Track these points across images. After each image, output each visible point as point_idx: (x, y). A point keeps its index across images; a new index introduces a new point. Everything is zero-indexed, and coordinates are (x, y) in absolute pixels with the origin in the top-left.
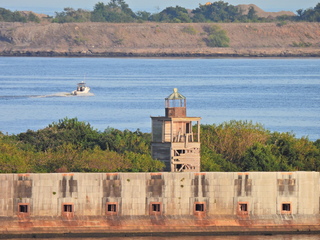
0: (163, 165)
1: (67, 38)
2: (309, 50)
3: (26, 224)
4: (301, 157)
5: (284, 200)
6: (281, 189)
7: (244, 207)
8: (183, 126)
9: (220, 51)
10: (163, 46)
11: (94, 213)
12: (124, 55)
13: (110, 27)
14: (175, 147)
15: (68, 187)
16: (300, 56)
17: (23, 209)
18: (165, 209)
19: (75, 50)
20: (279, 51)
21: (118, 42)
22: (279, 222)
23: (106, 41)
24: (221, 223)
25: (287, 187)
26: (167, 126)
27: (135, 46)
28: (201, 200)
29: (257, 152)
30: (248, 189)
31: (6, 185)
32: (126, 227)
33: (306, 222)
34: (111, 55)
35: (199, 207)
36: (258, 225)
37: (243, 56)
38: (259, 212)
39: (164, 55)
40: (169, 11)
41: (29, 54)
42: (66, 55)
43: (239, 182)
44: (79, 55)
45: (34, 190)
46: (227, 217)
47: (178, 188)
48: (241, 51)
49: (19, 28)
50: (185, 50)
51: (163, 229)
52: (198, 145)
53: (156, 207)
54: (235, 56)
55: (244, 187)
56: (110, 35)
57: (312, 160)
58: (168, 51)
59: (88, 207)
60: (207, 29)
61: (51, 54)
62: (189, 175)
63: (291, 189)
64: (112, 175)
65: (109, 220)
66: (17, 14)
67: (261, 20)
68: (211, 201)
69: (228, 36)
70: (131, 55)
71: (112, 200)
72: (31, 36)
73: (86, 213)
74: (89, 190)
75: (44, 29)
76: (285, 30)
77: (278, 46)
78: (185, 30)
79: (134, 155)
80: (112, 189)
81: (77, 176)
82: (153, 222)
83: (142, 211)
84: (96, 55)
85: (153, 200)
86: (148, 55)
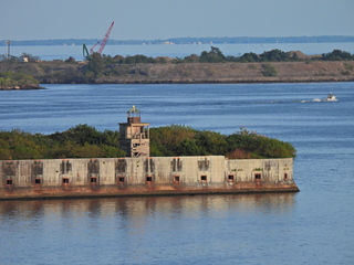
0: (126, 153)
1: (180, 73)
2: (325, 78)
3: (39, 191)
4: (215, 147)
5: (202, 173)
6: (200, 167)
7: (177, 178)
8: (139, 129)
9: (271, 79)
10: (237, 77)
11: (82, 183)
12: (214, 82)
13: (206, 66)
14: (134, 141)
15: (66, 168)
16: (319, 81)
17: (38, 181)
18: (128, 180)
19: (185, 80)
20: (307, 79)
21: (210, 75)
22: (199, 187)
23: (203, 74)
24: (163, 188)
25: (204, 165)
26: (129, 129)
27: (221, 77)
28: (150, 174)
29: (186, 144)
30: (180, 167)
31: (26, 167)
32: (103, 191)
33: (216, 187)
34: (206, 82)
35: (148, 179)
36: (186, 189)
37: (285, 82)
38: (187, 181)
39: (238, 82)
40: (246, 55)
41: (157, 83)
42: (179, 83)
43: (173, 163)
44: (187, 82)
45: (44, 170)
46: (167, 185)
47: (135, 167)
48: (284, 79)
49: (152, 67)
50: (250, 79)
51: (126, 193)
52: (148, 140)
53: (121, 179)
54: (280, 82)
55: (177, 166)
56: (206, 71)
57: (222, 148)
58: (240, 79)
59: (79, 180)
60: (264, 66)
61: (171, 82)
62: (142, 159)
63: (207, 167)
64: (93, 159)
65: (92, 188)
66: (151, 58)
67: (300, 60)
68: (157, 175)
69: (276, 70)
70: (218, 82)
71: (93, 175)
72: (159, 71)
73: (77, 183)
74: (79, 169)
75: (166, 67)
76: (310, 66)
77: (306, 76)
78: (251, 67)
79: (107, 147)
80: (93, 168)
81: (71, 160)
82: (120, 188)
83: (113, 182)
84: (198, 82)
85: (119, 175)
86: (228, 82)
